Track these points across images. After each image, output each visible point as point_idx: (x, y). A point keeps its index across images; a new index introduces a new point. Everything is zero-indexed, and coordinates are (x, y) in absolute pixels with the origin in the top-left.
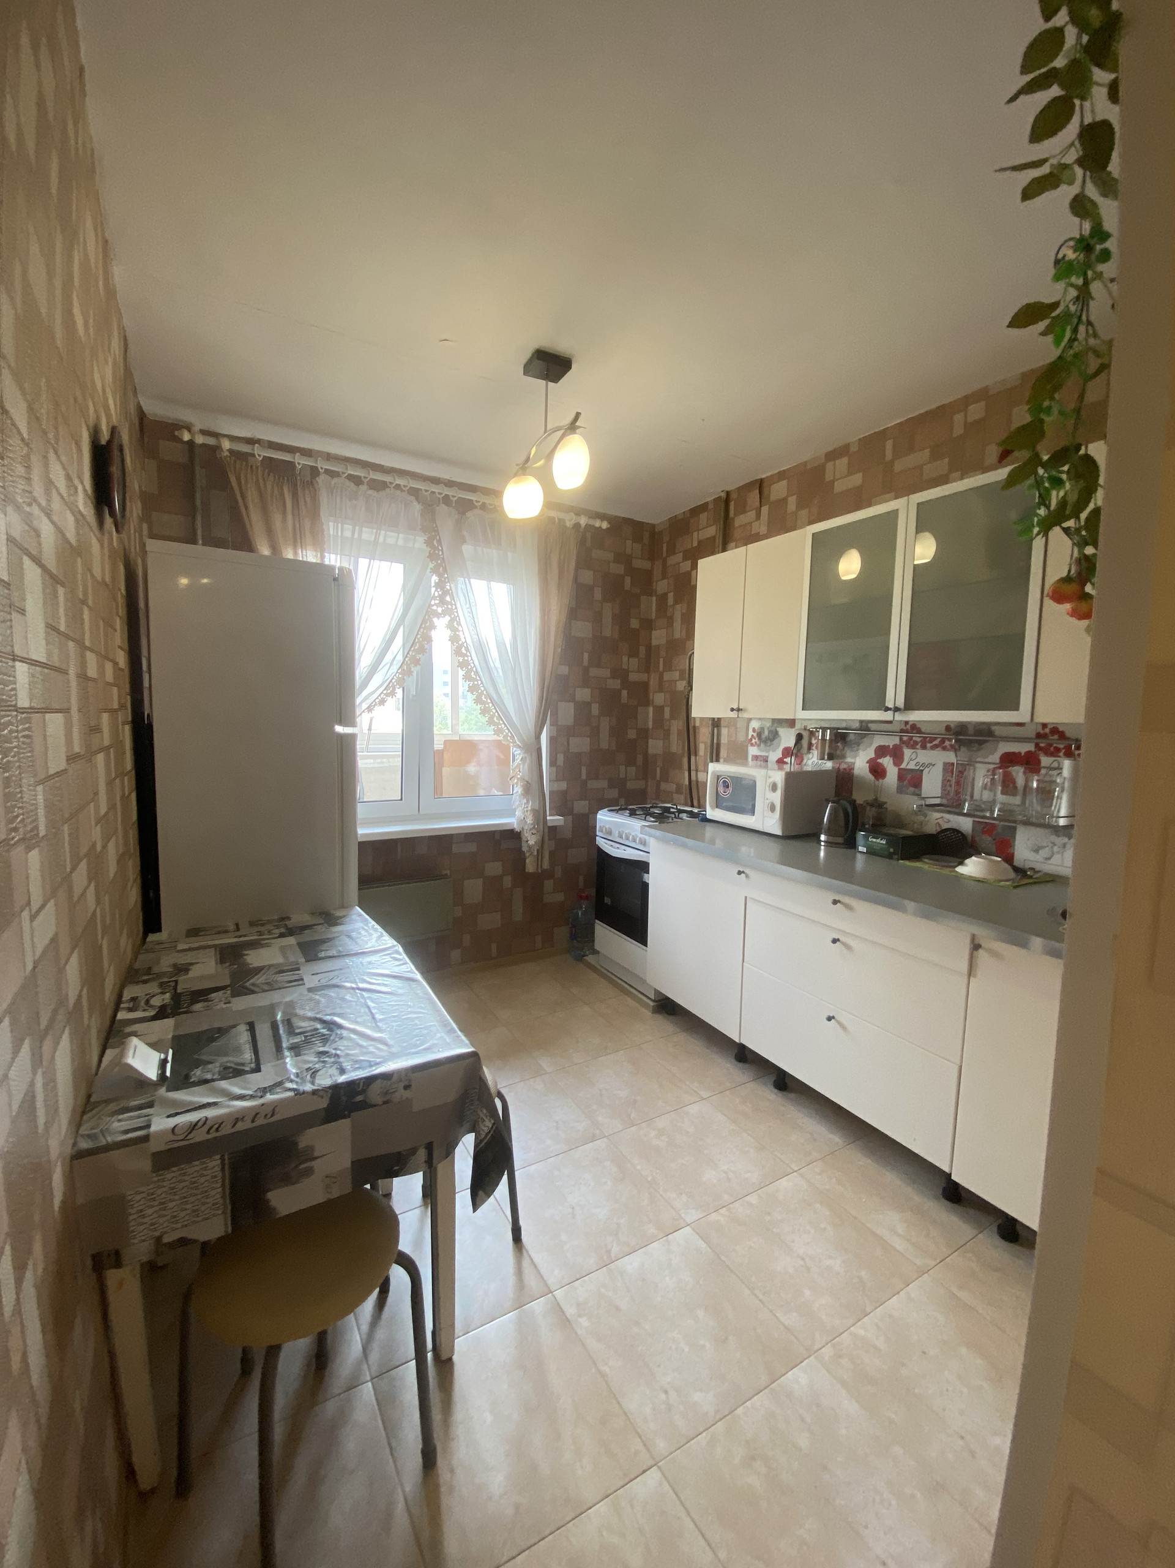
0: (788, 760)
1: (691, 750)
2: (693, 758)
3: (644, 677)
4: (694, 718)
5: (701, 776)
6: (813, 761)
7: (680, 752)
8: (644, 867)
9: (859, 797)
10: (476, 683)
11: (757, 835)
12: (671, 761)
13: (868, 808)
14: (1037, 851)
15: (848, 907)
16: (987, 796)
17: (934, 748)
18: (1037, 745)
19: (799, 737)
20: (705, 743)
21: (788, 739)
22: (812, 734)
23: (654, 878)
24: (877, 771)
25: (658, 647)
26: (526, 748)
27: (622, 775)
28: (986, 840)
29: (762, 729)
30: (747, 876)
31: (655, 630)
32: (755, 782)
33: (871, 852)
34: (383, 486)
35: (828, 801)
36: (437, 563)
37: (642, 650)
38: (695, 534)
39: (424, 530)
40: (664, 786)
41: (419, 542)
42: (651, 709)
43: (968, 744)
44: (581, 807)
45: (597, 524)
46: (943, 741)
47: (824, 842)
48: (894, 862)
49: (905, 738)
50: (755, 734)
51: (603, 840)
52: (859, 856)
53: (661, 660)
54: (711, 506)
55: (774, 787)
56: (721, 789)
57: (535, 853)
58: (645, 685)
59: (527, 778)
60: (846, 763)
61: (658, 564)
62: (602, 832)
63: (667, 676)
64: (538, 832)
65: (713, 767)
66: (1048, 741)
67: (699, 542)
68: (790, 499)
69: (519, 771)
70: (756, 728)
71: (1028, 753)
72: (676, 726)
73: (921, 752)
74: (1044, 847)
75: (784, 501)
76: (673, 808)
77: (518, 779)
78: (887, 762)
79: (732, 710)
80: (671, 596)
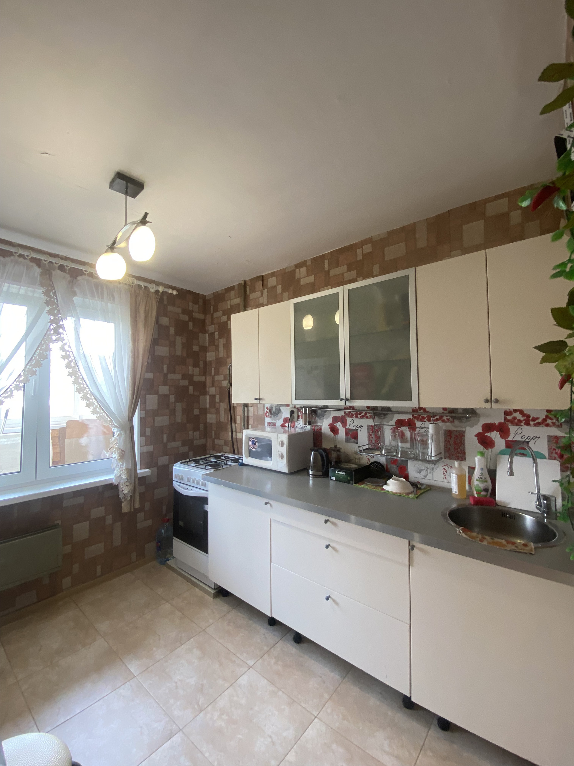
0: (287, 425)
1: (232, 420)
2: (233, 424)
3: (203, 378)
4: (234, 404)
5: (239, 435)
6: (301, 426)
7: (226, 421)
8: (204, 500)
9: (326, 445)
10: (82, 386)
11: (274, 474)
12: (221, 427)
13: (333, 452)
14: (419, 472)
15: (334, 524)
16: (394, 443)
17: (362, 417)
18: (413, 416)
19: (292, 412)
20: (240, 416)
21: (286, 413)
22: (299, 410)
23: (210, 508)
24: (334, 430)
25: (210, 362)
26: (122, 427)
27: (191, 437)
28: (394, 468)
29: (272, 408)
30: (271, 505)
31: (208, 352)
32: (271, 441)
33: (338, 480)
34: (11, 254)
35: (312, 450)
36: (53, 307)
37: (201, 363)
38: (229, 302)
39: (42, 285)
40: (217, 442)
41: (39, 292)
42: (208, 397)
43: (379, 415)
44: (163, 460)
45: (170, 291)
46: (366, 414)
47: (311, 475)
48: (351, 486)
49: (347, 412)
50: (268, 411)
51: (177, 483)
52: (331, 483)
53: (213, 369)
54: (236, 288)
55: (282, 444)
56: (251, 445)
57: (129, 498)
58: (204, 384)
59: (122, 448)
60: (317, 426)
61: (208, 317)
62: (176, 478)
63: (217, 378)
64: (131, 484)
65: (245, 432)
66: (418, 414)
67: (231, 306)
68: (278, 286)
69: (117, 443)
70: (268, 407)
71: (409, 420)
72: (223, 406)
73: (355, 420)
74: (423, 470)
75: (275, 287)
76: (223, 456)
77: (116, 448)
78: (339, 425)
79: (256, 399)
80: (217, 334)
